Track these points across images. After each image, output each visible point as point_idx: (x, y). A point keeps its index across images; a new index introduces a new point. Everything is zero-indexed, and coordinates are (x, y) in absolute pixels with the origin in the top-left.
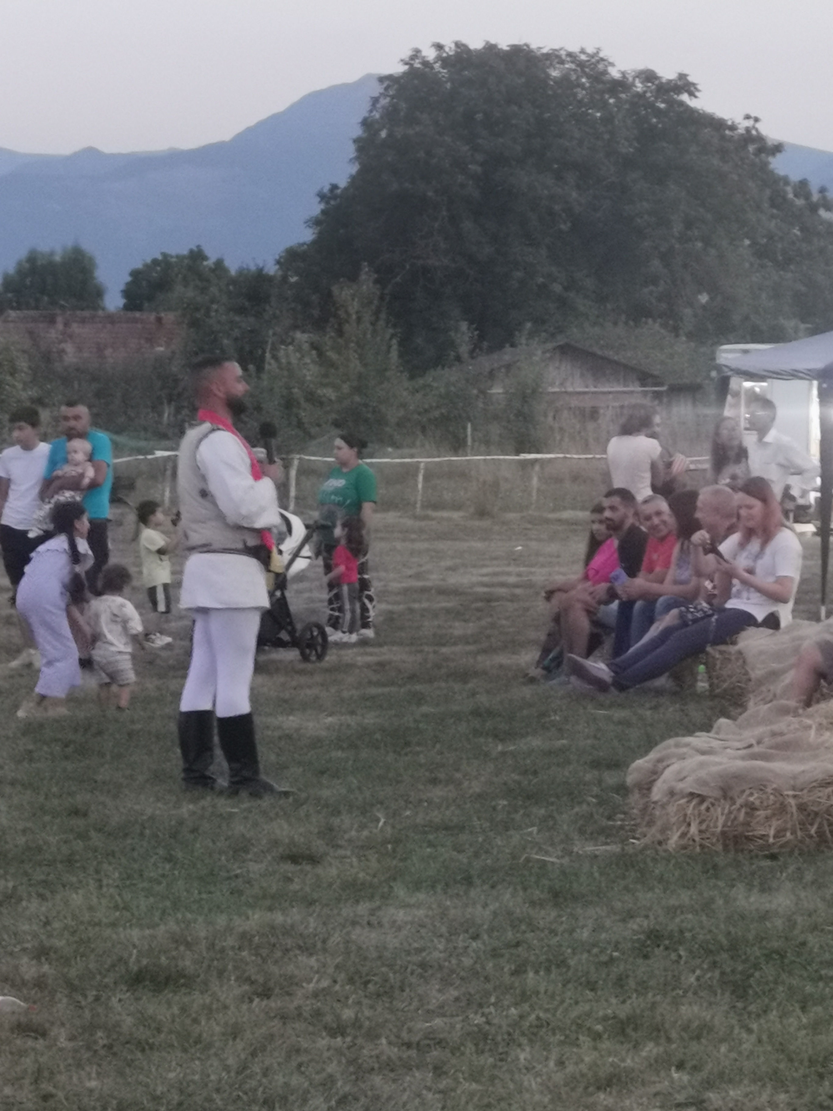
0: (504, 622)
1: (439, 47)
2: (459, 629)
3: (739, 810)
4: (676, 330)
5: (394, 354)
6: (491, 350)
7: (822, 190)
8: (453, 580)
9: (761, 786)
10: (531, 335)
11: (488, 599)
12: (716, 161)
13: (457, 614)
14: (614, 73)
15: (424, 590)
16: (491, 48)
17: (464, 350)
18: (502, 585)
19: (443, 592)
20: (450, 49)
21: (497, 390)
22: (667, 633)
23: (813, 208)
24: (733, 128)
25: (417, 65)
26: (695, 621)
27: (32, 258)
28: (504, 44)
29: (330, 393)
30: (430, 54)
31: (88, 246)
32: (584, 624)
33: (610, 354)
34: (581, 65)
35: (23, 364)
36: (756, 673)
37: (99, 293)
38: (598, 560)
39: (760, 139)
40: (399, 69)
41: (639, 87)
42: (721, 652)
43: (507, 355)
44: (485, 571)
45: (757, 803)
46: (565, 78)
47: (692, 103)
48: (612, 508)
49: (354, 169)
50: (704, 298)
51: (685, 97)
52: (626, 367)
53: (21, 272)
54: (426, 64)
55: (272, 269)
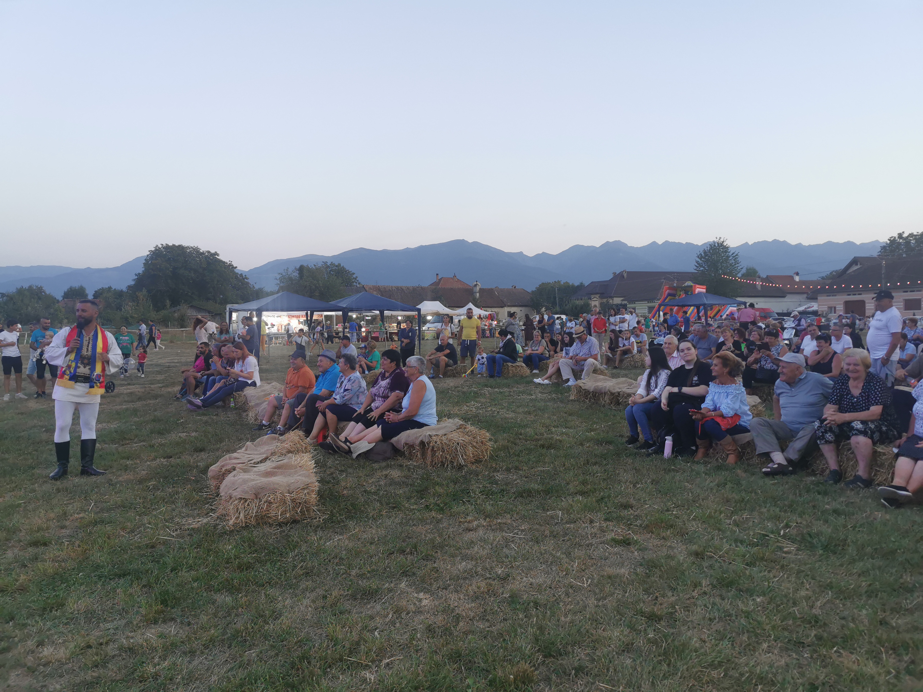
0: (172, 375)
1: (162, 245)
2: (159, 377)
3: (264, 504)
4: (216, 302)
5: (151, 307)
6: (174, 307)
7: (245, 276)
8: (160, 361)
9: (274, 491)
10: (184, 303)
11: (169, 367)
12: (223, 269)
13: (159, 373)
14: (201, 251)
15: (152, 365)
16: (174, 245)
17: (168, 306)
18: (173, 362)
19: (157, 365)
20: (165, 245)
21: (176, 315)
22: (220, 388)
23: (244, 279)
24: (227, 263)
25: (157, 248)
26: (229, 385)
27: (71, 288)
28: (177, 244)
29: (136, 316)
30: (160, 246)
31: (84, 286)
32: (193, 382)
33: (202, 307)
34: (194, 249)
35: (63, 310)
36: (252, 404)
37: (87, 295)
38: (197, 362)
39: (232, 265)
40: (153, 249)
41: (207, 254)
42: (238, 394)
43: (178, 307)
44: (169, 359)
45: (272, 501)
46: (191, 251)
47: (218, 258)
48: (201, 348)
49: (143, 269)
50: (221, 296)
51: (217, 256)
52: (205, 310)
53: (68, 291)
54: (159, 248)
55: (125, 289)
